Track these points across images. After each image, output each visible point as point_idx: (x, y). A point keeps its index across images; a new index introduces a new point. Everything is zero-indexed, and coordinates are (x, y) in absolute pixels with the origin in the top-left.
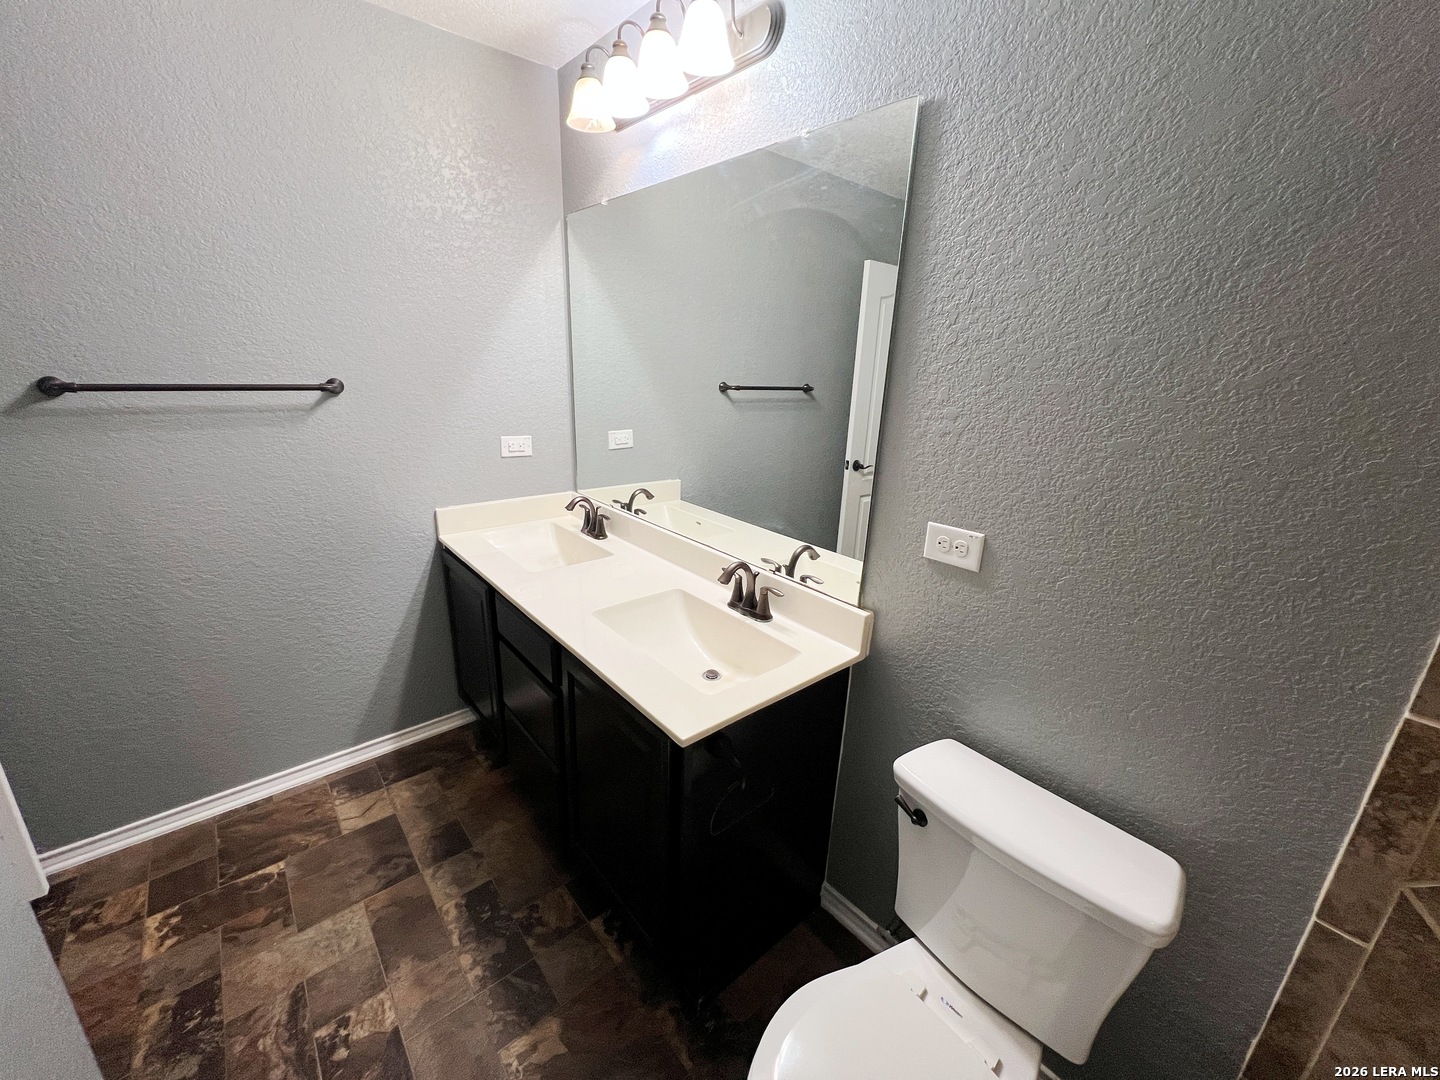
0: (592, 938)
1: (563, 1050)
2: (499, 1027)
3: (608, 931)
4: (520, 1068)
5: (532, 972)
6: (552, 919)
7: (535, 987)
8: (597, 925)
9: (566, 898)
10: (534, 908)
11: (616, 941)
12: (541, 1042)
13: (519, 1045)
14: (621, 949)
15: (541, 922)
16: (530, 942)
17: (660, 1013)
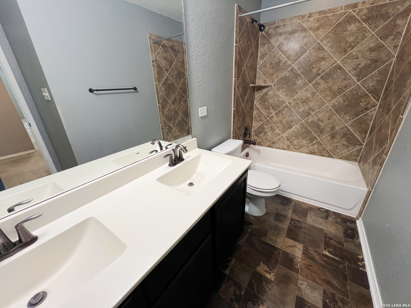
0: (232, 271)
1: (262, 263)
2: (268, 285)
3: (227, 267)
4: (272, 272)
5: (250, 285)
6: (232, 289)
7: (254, 281)
8: (227, 272)
9: (222, 289)
10: (231, 300)
11: (229, 263)
12: (264, 270)
13: (268, 276)
14: (231, 260)
15: (235, 294)
16: (243, 293)
17: (241, 244)
